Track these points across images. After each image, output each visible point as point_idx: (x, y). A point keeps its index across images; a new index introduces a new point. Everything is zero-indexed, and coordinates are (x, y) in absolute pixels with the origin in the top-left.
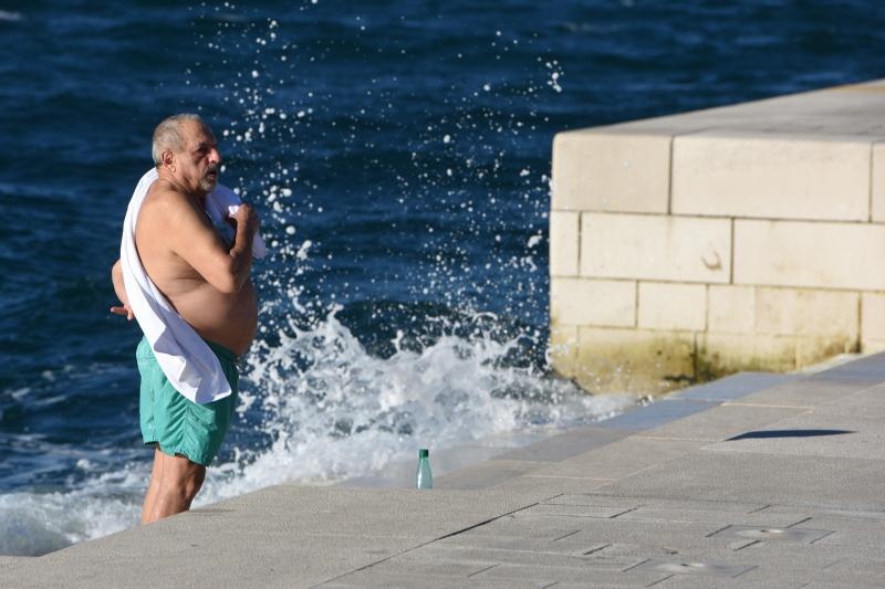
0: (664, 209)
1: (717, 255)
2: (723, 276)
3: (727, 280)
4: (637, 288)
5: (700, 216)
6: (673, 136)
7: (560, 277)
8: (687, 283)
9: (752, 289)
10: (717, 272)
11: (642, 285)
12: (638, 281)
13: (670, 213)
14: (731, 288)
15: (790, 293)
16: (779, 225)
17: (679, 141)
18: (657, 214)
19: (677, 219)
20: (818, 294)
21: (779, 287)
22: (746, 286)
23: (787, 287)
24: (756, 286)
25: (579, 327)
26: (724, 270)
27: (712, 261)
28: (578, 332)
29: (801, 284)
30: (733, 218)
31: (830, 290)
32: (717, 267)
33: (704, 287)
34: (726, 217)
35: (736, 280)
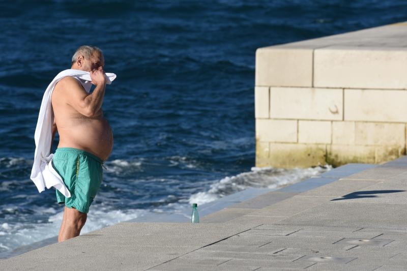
0: (310, 85)
1: (336, 106)
2: (340, 117)
3: (341, 119)
4: (298, 123)
5: (328, 88)
6: (314, 49)
7: (260, 119)
8: (322, 120)
9: (354, 123)
10: (336, 115)
11: (300, 121)
12: (298, 120)
13: (313, 87)
14: (343, 123)
15: (372, 124)
16: (365, 91)
17: (317, 52)
18: (307, 87)
19: (316, 90)
20: (386, 125)
21: (366, 122)
22: (350, 121)
23: (370, 122)
24: (355, 122)
25: (270, 143)
26: (340, 114)
27: (334, 110)
28: (269, 145)
29: (377, 120)
30: (344, 89)
31: (391, 123)
32: (337, 112)
33: (330, 123)
34: (341, 88)
35: (345, 119)
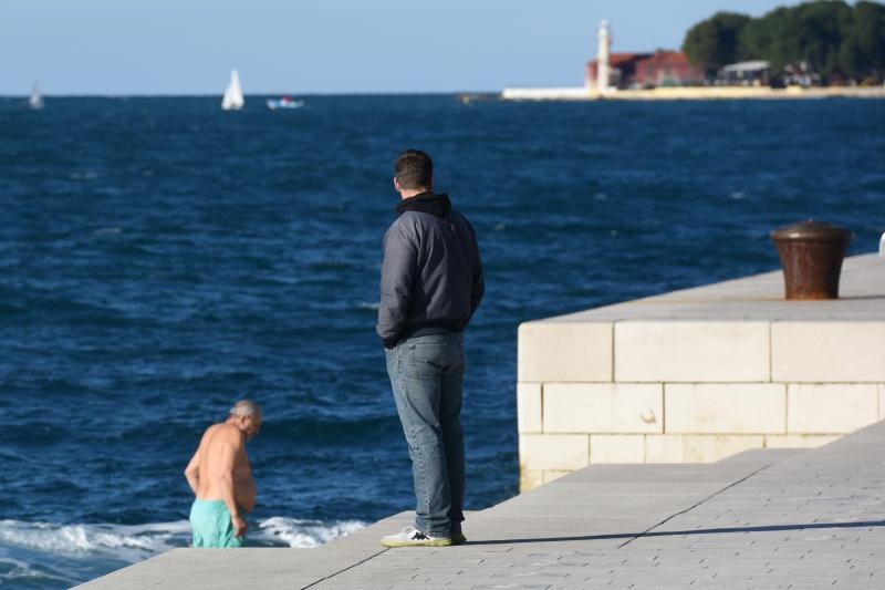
0: (610, 379)
1: (652, 411)
2: (657, 427)
3: (661, 430)
5: (638, 383)
6: (614, 322)
7: (526, 434)
8: (628, 434)
9: (681, 437)
10: (652, 424)
11: (592, 437)
12: (589, 434)
13: (613, 381)
14: (664, 436)
15: (711, 438)
16: (699, 386)
17: (618, 325)
18: (603, 382)
19: (619, 385)
20: (734, 438)
21: (702, 434)
22: (677, 434)
23: (707, 434)
24: (683, 435)
25: (543, 471)
26: (659, 422)
27: (649, 417)
28: (543, 475)
29: (718, 431)
30: (664, 383)
31: (742, 435)
32: (653, 420)
33: (642, 437)
34: (659, 382)
35: (667, 430)
